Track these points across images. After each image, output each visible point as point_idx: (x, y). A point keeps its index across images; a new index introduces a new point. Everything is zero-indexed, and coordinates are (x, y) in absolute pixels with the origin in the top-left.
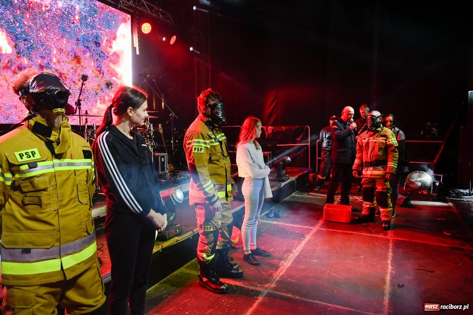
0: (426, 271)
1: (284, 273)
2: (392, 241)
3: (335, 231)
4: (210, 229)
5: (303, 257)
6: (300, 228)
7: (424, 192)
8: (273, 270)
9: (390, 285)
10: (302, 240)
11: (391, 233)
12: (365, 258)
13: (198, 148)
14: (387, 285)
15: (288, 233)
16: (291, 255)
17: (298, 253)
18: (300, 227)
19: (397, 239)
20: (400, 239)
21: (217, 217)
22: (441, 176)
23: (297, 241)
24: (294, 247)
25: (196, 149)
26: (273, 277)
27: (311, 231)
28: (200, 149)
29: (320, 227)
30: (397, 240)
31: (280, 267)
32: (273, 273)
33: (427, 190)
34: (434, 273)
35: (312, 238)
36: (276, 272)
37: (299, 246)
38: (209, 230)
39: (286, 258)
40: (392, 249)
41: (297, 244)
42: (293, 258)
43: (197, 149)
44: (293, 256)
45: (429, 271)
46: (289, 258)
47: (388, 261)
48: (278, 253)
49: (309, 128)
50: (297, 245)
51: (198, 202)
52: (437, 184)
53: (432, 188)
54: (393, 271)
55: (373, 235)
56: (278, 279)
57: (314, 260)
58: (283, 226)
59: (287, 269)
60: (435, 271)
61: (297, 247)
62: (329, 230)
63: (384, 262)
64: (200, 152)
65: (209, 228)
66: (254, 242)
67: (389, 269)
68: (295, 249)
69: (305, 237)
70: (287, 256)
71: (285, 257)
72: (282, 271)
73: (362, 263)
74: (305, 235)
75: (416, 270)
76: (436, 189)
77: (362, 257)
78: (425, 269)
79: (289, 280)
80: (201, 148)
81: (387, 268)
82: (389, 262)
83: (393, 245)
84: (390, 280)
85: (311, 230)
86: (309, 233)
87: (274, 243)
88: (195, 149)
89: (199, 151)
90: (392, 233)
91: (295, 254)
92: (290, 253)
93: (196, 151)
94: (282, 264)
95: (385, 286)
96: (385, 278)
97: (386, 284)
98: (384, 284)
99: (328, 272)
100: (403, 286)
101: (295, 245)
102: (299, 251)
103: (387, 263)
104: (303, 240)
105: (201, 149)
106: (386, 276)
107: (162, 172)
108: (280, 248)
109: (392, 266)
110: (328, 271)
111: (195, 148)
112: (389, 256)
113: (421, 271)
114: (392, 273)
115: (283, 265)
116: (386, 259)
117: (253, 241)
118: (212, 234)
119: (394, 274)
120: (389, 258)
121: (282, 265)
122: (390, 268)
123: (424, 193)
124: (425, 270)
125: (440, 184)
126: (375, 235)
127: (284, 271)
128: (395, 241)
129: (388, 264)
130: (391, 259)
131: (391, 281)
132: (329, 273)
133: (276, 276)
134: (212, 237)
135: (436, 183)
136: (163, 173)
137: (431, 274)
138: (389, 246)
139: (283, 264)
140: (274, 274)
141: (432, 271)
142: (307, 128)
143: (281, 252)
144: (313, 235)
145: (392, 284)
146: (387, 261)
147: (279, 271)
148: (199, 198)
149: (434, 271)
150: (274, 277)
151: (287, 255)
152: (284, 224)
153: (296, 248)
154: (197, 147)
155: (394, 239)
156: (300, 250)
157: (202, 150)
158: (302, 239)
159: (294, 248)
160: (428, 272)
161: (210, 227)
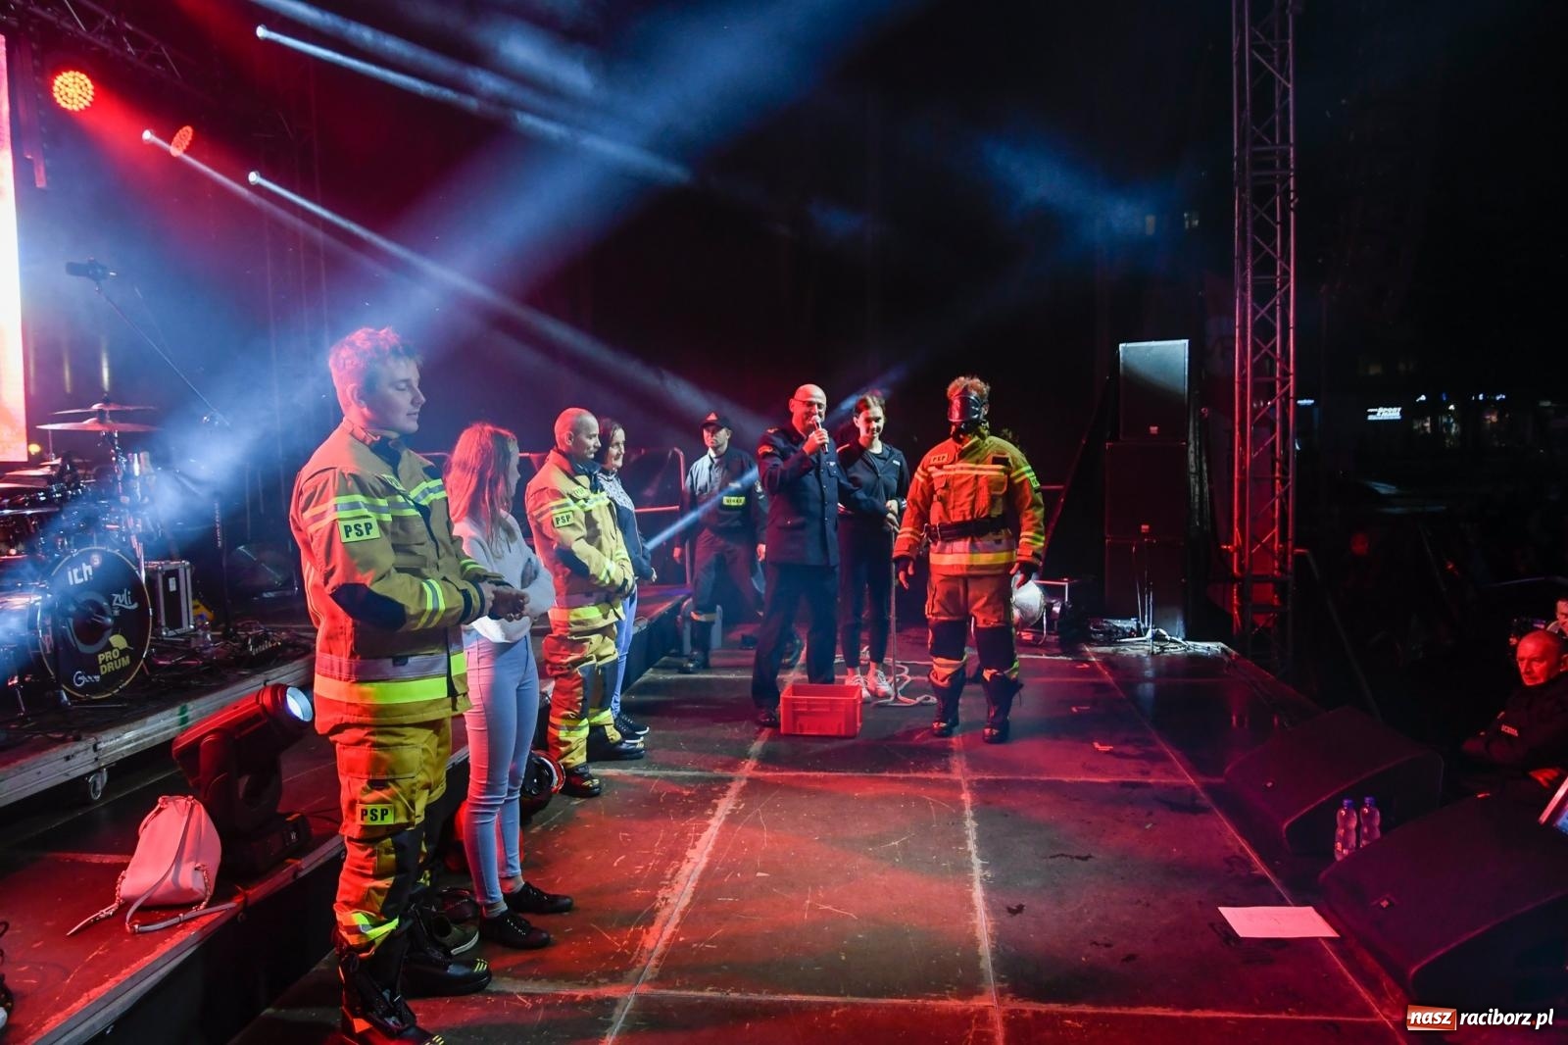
0: (1071, 857)
1: (676, 927)
2: (967, 785)
3: (802, 776)
4: (382, 819)
5: (723, 869)
6: (693, 779)
7: (1023, 634)
8: (638, 925)
9: (986, 912)
10: (709, 817)
11: (960, 762)
12: (904, 846)
13: (355, 526)
14: (978, 912)
15: (662, 800)
16: (686, 868)
17: (705, 860)
18: (695, 777)
19: (980, 777)
20: (987, 778)
21: (411, 772)
22: (1064, 587)
23: (694, 821)
24: (690, 841)
25: (350, 531)
26: (642, 947)
27: (729, 784)
28: (363, 528)
29: (755, 769)
30: (979, 782)
31: (658, 910)
32: (642, 932)
33: (1031, 627)
34: (1090, 859)
35: (738, 805)
36: (651, 929)
37: (705, 836)
38: (379, 822)
39: (670, 880)
40: (972, 808)
41: (696, 831)
42: (696, 876)
43: (354, 531)
44: (693, 871)
45: (1078, 858)
46: (681, 877)
47: (969, 845)
48: (641, 867)
49: (681, 453)
50: (698, 834)
51: (347, 718)
52: (1057, 609)
53: (1045, 622)
54: (986, 872)
55: (912, 775)
56: (660, 948)
57: (759, 874)
58: (639, 780)
59: (682, 914)
60: (1092, 854)
61: (697, 839)
62: (784, 774)
63: (959, 850)
64: (365, 537)
65: (379, 814)
66: (512, 867)
67: (974, 868)
68: (694, 847)
69: (715, 807)
70: (673, 875)
71: (669, 876)
72: (668, 922)
73: (897, 860)
74: (715, 801)
75: (1045, 858)
76: (1056, 623)
77: (896, 843)
78: (1065, 853)
79: (695, 945)
80: (366, 524)
81: (969, 865)
82: (972, 846)
83: (972, 797)
84: (985, 899)
85: (731, 780)
86: (726, 790)
87: (624, 837)
88: (348, 530)
89: (362, 534)
90: (964, 764)
91: (696, 864)
92: (681, 861)
93: (353, 537)
94: (663, 899)
95: (976, 917)
96: (971, 893)
97: (975, 912)
98: (972, 911)
99: (808, 902)
100: (1020, 909)
101: (689, 834)
102: (706, 852)
103: (965, 850)
104: (713, 815)
105: (368, 527)
106: (971, 887)
107: (171, 633)
108: (645, 849)
109: (981, 857)
110: (807, 899)
111: (346, 527)
112: (968, 829)
113: (1058, 859)
114: (985, 877)
115: (666, 904)
116: (962, 840)
117: (511, 862)
118: (390, 839)
119: (991, 879)
120: (967, 836)
121: (663, 903)
122: (977, 862)
123: (1024, 638)
124: (1066, 856)
125: (1063, 608)
126: (918, 775)
127: (676, 919)
128: (974, 784)
129: (970, 853)
130: (975, 838)
131: (987, 900)
132: (810, 904)
133: (653, 943)
134: (388, 852)
135: (1052, 605)
136: (178, 636)
137: (1084, 863)
138: (963, 801)
139: (667, 899)
140: (644, 936)
141: (1086, 855)
142: (676, 456)
143: (651, 864)
144: (738, 797)
145: (993, 909)
146: (966, 844)
147: (658, 923)
148: (349, 704)
149: (1090, 857)
150: (647, 946)
151: (672, 870)
152: (640, 772)
153: (696, 843)
154: (352, 523)
155: (973, 780)
156: (710, 848)
157: (371, 527)
158: (709, 812)
159: (691, 844)
160: (1076, 860)
161: (382, 810)
